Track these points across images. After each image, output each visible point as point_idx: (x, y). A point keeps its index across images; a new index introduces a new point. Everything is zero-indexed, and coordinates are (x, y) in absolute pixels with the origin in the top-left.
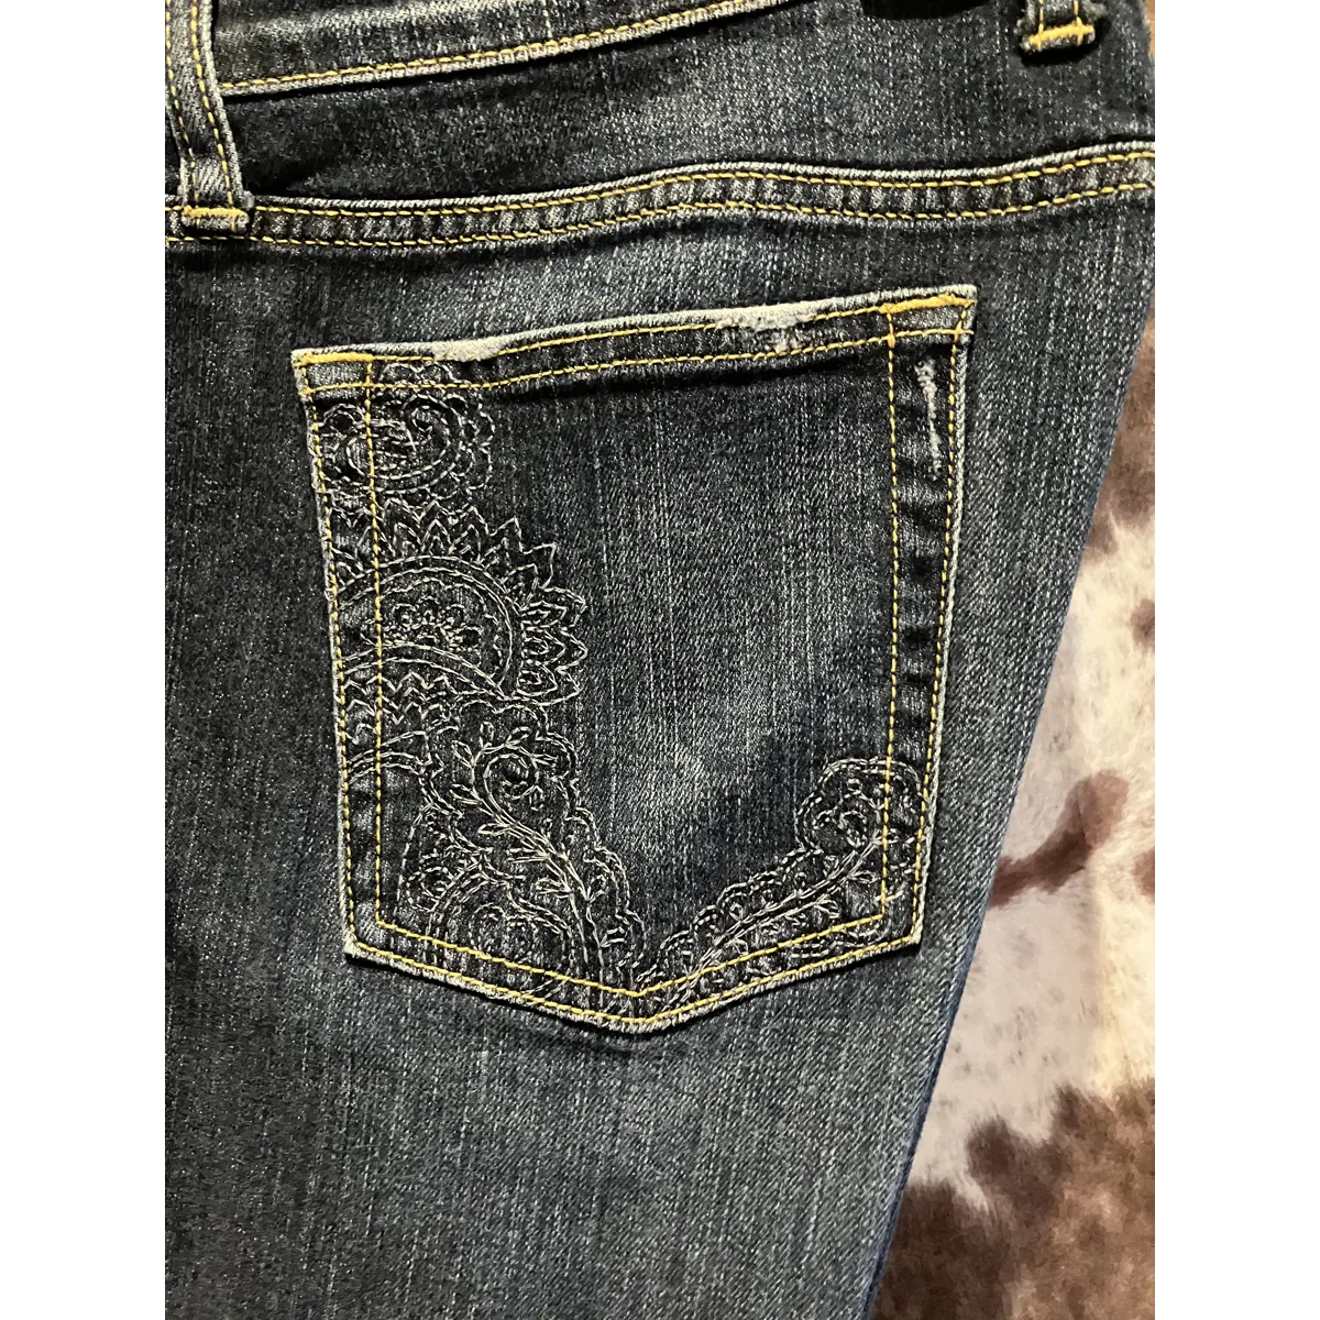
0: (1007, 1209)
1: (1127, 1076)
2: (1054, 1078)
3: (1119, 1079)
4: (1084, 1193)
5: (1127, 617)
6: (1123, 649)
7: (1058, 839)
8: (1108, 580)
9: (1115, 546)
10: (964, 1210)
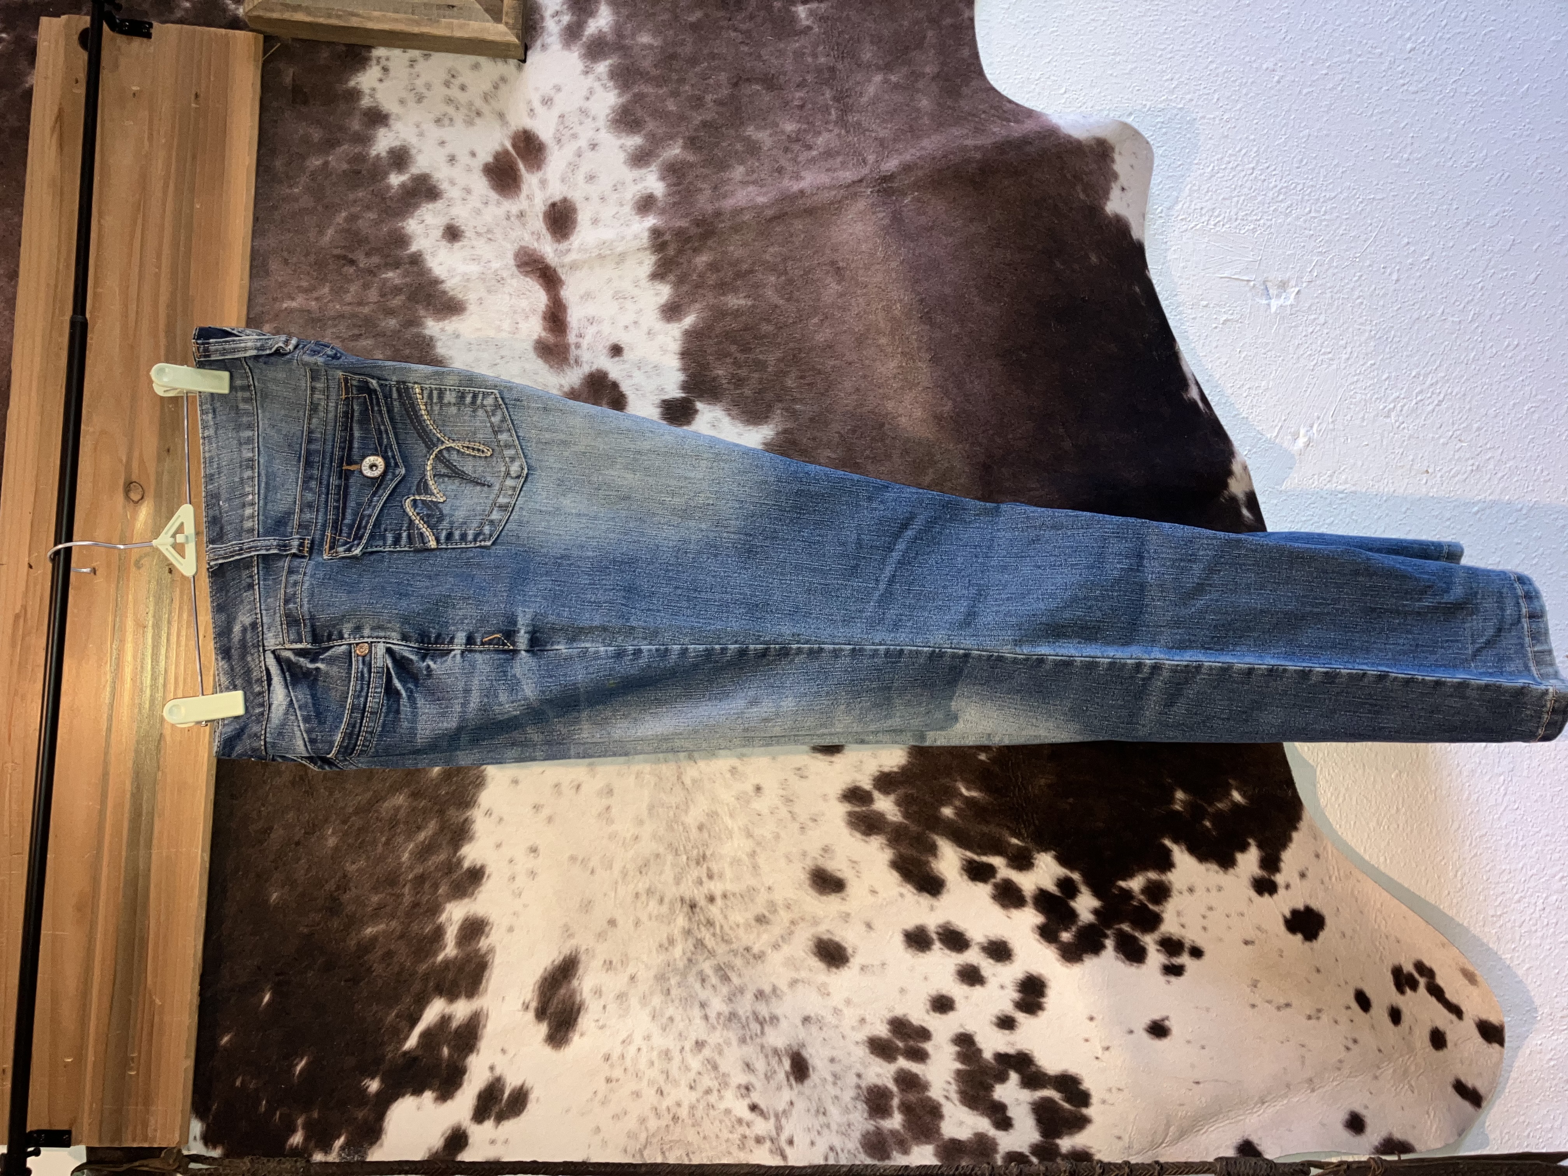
0: (697, 306)
1: (646, 249)
2: (644, 282)
3: (648, 252)
4: (694, 270)
5: (449, 245)
6: (463, 247)
7: (541, 281)
8: (433, 254)
9: (419, 251)
10: (694, 325)
